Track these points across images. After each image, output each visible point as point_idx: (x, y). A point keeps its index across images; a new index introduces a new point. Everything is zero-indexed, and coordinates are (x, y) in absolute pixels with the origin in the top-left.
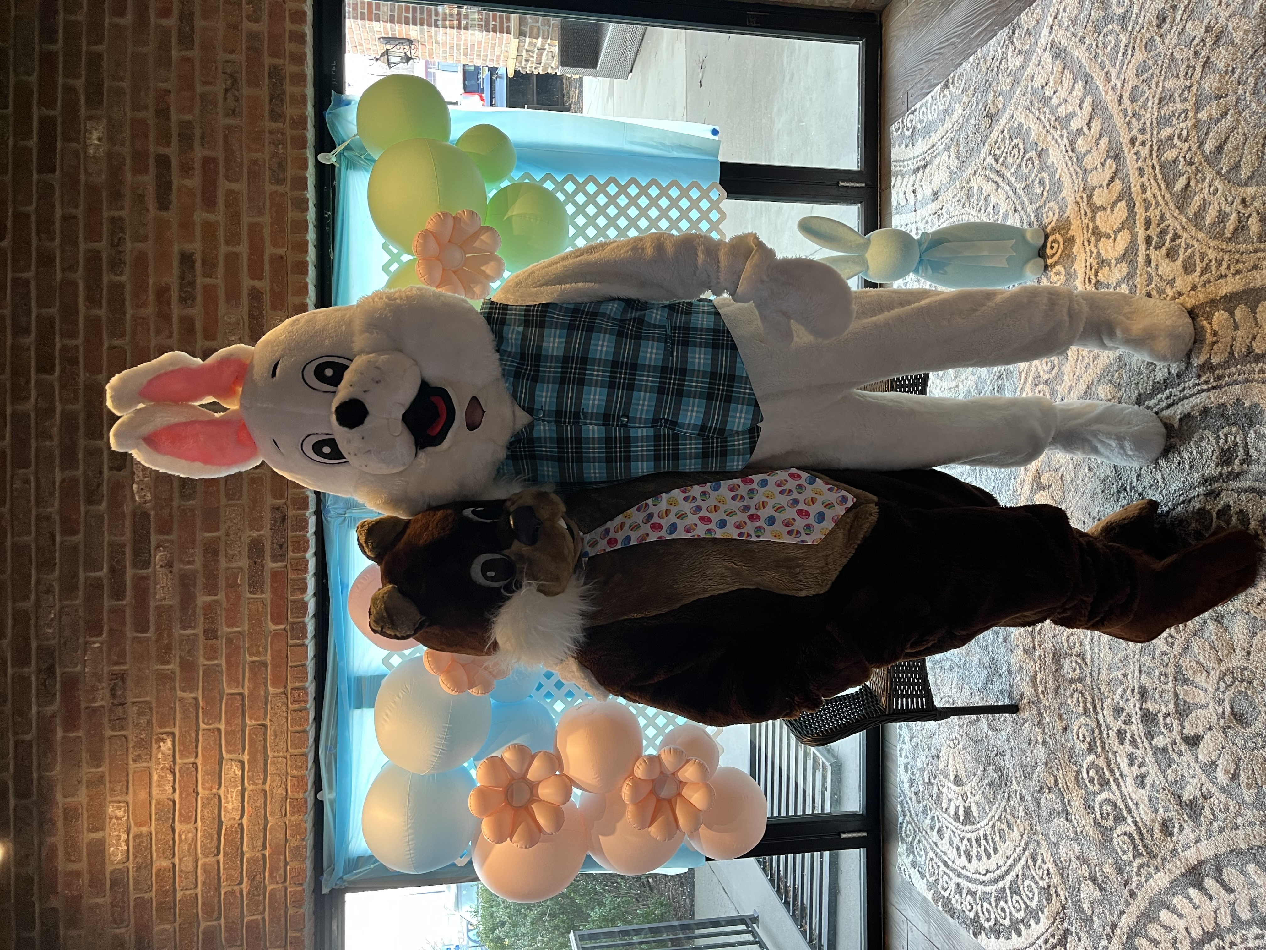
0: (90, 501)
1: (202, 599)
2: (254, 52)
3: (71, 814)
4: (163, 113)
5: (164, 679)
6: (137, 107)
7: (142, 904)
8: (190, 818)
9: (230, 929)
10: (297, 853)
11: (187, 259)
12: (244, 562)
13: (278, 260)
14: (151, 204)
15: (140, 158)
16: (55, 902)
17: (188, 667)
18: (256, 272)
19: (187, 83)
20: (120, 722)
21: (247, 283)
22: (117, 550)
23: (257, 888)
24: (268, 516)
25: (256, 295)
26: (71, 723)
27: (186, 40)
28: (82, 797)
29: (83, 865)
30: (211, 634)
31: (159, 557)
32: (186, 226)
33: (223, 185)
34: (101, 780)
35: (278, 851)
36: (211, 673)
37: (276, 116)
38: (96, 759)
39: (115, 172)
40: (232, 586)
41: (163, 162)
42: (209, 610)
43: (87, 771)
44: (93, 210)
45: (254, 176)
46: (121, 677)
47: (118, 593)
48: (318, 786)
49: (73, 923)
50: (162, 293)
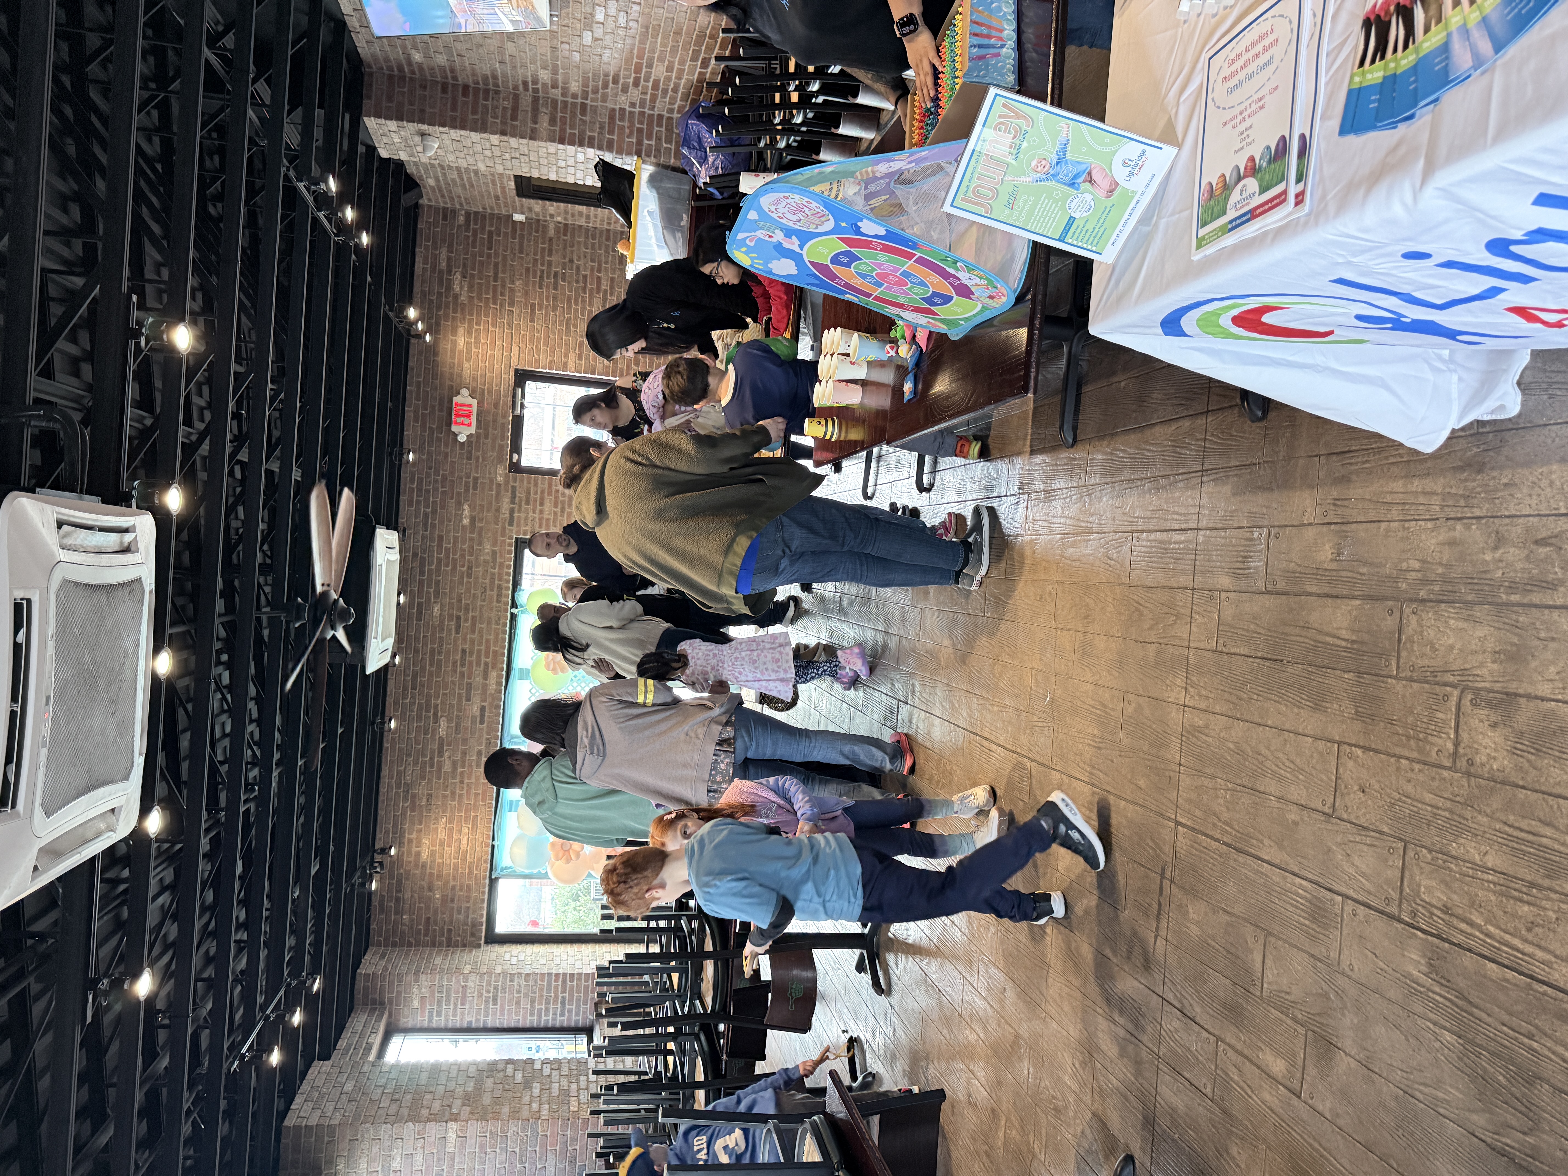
0: (425, 734)
1: (460, 770)
2: (492, 579)
3: (410, 841)
4: (460, 601)
5: (445, 797)
6: (450, 599)
7: (431, 874)
8: (449, 846)
9: (461, 886)
10: (485, 861)
11: (464, 651)
12: (474, 758)
13: (495, 652)
14: (453, 632)
15: (451, 617)
16: (402, 871)
17: (453, 793)
18: (487, 656)
19: (468, 590)
20: (429, 811)
21: (483, 659)
22: (432, 752)
23: (471, 872)
24: (484, 741)
25: (486, 664)
26: (413, 810)
27: (469, 576)
28: (414, 836)
29: (412, 859)
30: (462, 782)
31: (447, 754)
32: (464, 640)
33: (478, 626)
34: (421, 830)
35: (479, 860)
36: (461, 796)
37: (499, 601)
38: (420, 823)
39: (442, 621)
40: (470, 766)
41: (458, 618)
42: (462, 773)
43: (417, 827)
44: (433, 634)
45: (489, 622)
46: (431, 795)
47: (432, 766)
48: (493, 839)
49: (407, 879)
50: (455, 663)
